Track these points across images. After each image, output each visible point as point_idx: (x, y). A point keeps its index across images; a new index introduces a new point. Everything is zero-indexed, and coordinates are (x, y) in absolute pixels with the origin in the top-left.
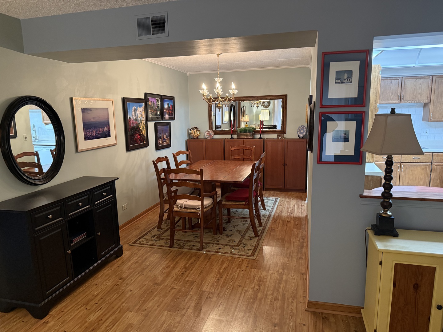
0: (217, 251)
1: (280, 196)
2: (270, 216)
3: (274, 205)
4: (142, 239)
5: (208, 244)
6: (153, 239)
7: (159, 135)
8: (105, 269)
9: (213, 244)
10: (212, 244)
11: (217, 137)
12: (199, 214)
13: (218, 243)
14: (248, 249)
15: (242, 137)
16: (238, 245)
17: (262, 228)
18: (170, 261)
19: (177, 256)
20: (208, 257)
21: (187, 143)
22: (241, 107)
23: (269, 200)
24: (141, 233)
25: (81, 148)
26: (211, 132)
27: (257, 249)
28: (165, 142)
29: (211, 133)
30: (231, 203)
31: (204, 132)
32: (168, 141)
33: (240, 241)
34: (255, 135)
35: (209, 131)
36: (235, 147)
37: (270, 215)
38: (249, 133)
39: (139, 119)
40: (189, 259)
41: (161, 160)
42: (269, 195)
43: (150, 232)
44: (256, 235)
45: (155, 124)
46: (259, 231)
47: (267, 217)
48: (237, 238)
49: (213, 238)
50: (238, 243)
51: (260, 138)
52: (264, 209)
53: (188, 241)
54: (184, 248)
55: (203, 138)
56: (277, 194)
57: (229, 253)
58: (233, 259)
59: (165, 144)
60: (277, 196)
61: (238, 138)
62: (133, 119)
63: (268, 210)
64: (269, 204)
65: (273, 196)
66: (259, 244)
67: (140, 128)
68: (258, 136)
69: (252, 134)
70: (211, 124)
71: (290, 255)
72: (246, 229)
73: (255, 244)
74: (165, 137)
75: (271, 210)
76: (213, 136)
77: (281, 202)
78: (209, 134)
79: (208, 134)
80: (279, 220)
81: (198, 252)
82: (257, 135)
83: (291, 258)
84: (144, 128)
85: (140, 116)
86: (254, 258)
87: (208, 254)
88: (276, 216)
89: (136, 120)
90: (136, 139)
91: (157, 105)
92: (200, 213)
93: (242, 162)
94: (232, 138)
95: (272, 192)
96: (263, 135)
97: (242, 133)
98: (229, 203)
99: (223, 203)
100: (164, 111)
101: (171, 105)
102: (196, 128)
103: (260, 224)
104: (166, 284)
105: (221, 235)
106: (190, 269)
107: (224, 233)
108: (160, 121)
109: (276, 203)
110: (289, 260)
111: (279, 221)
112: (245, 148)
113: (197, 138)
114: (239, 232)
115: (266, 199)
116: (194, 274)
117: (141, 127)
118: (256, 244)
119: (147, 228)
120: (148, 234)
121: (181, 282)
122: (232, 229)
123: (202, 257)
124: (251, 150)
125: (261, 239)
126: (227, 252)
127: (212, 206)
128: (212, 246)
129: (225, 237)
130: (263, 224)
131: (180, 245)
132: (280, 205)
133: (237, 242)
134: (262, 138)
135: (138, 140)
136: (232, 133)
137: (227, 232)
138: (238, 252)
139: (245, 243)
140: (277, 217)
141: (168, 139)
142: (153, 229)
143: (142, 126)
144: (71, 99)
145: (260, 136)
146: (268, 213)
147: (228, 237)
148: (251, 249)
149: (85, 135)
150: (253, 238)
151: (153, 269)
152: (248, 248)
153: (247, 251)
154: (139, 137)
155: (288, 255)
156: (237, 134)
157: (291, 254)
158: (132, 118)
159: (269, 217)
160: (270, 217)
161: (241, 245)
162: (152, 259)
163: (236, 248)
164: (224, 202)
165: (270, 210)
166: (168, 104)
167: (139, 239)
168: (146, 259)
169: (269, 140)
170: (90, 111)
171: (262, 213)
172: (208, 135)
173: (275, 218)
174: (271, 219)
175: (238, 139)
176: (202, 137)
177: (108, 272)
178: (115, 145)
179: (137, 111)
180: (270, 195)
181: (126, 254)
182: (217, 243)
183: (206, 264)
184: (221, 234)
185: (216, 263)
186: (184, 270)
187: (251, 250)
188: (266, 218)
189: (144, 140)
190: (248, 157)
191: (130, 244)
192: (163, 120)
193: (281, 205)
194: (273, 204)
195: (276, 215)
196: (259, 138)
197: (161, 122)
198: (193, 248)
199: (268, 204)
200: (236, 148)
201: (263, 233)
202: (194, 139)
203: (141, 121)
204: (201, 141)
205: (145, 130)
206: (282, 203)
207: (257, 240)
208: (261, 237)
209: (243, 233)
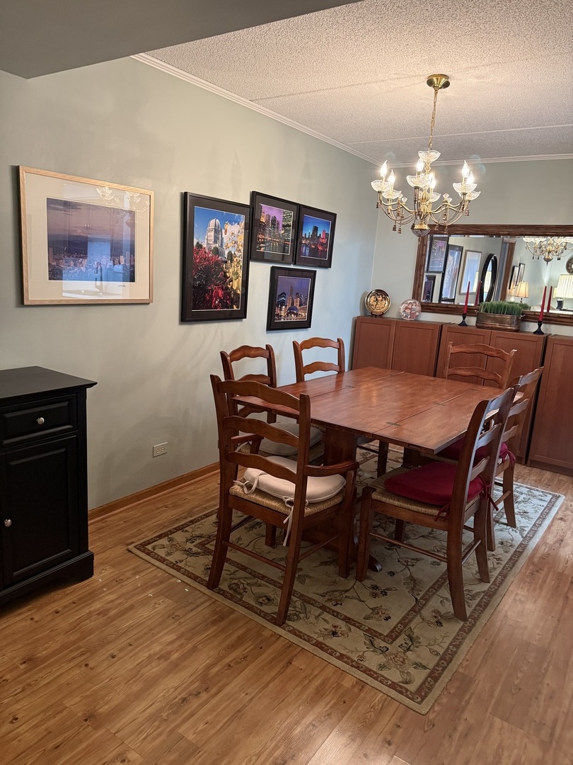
0: (321, 639)
1: (567, 492)
2: (524, 549)
3: (543, 517)
4: (164, 541)
5: (309, 607)
6: (189, 545)
7: (280, 296)
8: (20, 611)
9: (324, 608)
10: (320, 608)
11: (428, 317)
12: (285, 521)
13: (338, 608)
14: (419, 660)
15: (490, 323)
16: (393, 636)
17: (486, 587)
18: (179, 638)
19: (207, 625)
20: (288, 655)
21: (357, 324)
22: (513, 264)
23: (534, 496)
24: (177, 520)
25: (32, 296)
26: (414, 304)
27: (444, 669)
28: (296, 314)
29: (414, 307)
30: (396, 503)
31: (401, 303)
32: (304, 315)
33: (405, 622)
34: (527, 323)
35: (412, 302)
36: (462, 347)
37: (523, 546)
38: (509, 317)
39: (226, 252)
40: (233, 647)
41: (253, 352)
42: (536, 482)
43: (196, 522)
44: (459, 614)
45: (273, 268)
46: (473, 597)
47: (512, 550)
48: (397, 607)
49: (332, 588)
50: (395, 628)
51: (539, 332)
52: (512, 523)
53: (263, 577)
54: (241, 600)
55: (395, 317)
56: (560, 481)
57: (353, 661)
58: (356, 690)
59: (293, 318)
60: (557, 489)
61: (478, 324)
62: (209, 249)
63: (522, 529)
64: (529, 508)
65: (548, 485)
66: (459, 652)
67: (225, 273)
68: (533, 327)
69: (518, 319)
70: (419, 287)
71: (552, 735)
72: (438, 581)
73: (445, 646)
74: (297, 304)
75: (531, 530)
76: (417, 314)
77: (567, 509)
78: (411, 309)
79: (406, 308)
80: (546, 569)
81: (270, 626)
82: (532, 324)
83: (551, 752)
84: (237, 273)
85: (230, 245)
86: (424, 708)
87: (291, 645)
88: (539, 555)
89: (216, 251)
90: (211, 297)
91: (283, 226)
92: (289, 519)
93: (470, 386)
94: (463, 324)
95: (548, 475)
96: (547, 326)
97: (492, 315)
98: (391, 501)
99: (375, 496)
100: (301, 243)
101: (324, 231)
102: (381, 293)
103: (484, 575)
104: (113, 731)
105: (358, 583)
106: (213, 691)
107: (368, 578)
108: (289, 264)
109: (550, 509)
110: (544, 757)
111: (546, 576)
112: (489, 353)
113: (381, 315)
114: (414, 582)
115: (525, 490)
116: (214, 714)
117: (231, 270)
118: (448, 648)
119: (197, 509)
120: (185, 529)
121: (160, 734)
122: (398, 568)
123: (270, 650)
124: (502, 358)
125: (470, 630)
126: (349, 654)
127: (337, 501)
128: (317, 617)
129: (365, 594)
130: (494, 575)
131: (237, 584)
132: (561, 519)
133: (394, 622)
134: (543, 333)
135: (216, 300)
136: (465, 312)
137: (380, 578)
138: (382, 667)
139: (416, 632)
140: (544, 558)
141: (304, 309)
142: (207, 516)
143: (234, 270)
144: (16, 172)
145: (540, 326)
146: (517, 537)
147: (375, 596)
148: (424, 663)
149: (54, 266)
150: (448, 618)
151: (122, 654)
152: (419, 656)
153: (411, 670)
154: (221, 293)
155: (544, 734)
156: (477, 316)
157: (558, 731)
158: (205, 245)
159: (518, 554)
160: (521, 553)
161: (400, 641)
162: (145, 613)
163: (383, 644)
164: (380, 493)
165: (527, 530)
166: (316, 229)
167: (160, 537)
168: (132, 607)
169: (560, 340)
170: (76, 209)
171: (501, 533)
172: (408, 311)
173: (536, 560)
174: (522, 561)
175: (478, 327)
176: (392, 315)
177: (23, 624)
178: (148, 304)
179: (223, 231)
180: (538, 482)
181: (100, 575)
182: (334, 608)
183: (267, 685)
184: (360, 578)
185: (299, 689)
186: (197, 684)
187: (425, 667)
188: (509, 555)
189: (233, 302)
190: (491, 377)
191: (131, 547)
192: (295, 264)
193: (565, 521)
194: (540, 512)
195: (543, 550)
196: (534, 333)
197: (292, 266)
198: (264, 608)
199: (525, 509)
200: (463, 350)
201: (484, 609)
202: (374, 318)
203: (231, 256)
204: (389, 322)
205: (241, 279)
206: (568, 512)
207: (457, 635)
208: (474, 625)
209: (422, 594)
